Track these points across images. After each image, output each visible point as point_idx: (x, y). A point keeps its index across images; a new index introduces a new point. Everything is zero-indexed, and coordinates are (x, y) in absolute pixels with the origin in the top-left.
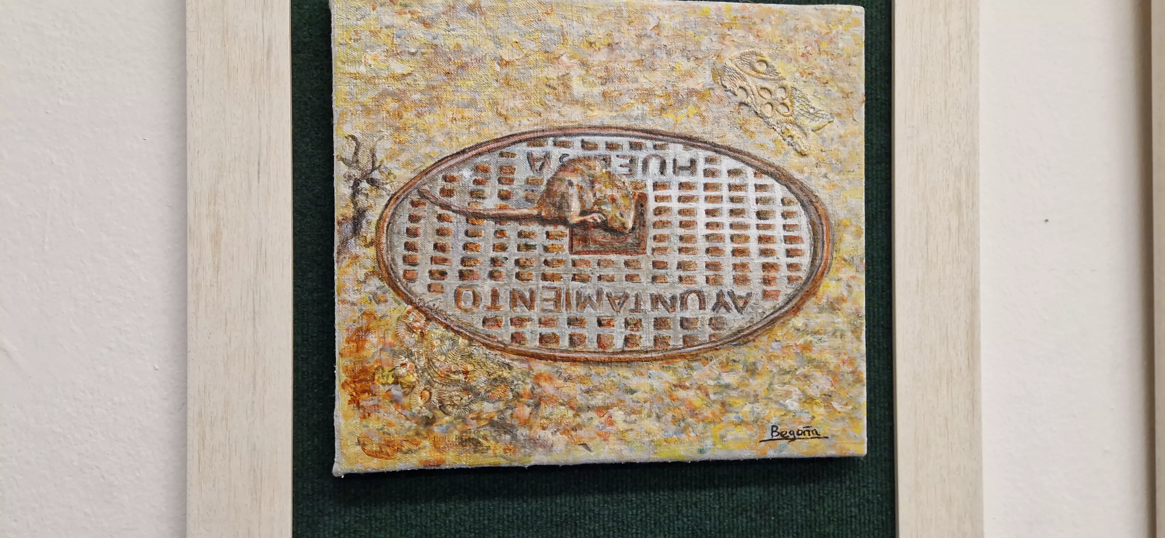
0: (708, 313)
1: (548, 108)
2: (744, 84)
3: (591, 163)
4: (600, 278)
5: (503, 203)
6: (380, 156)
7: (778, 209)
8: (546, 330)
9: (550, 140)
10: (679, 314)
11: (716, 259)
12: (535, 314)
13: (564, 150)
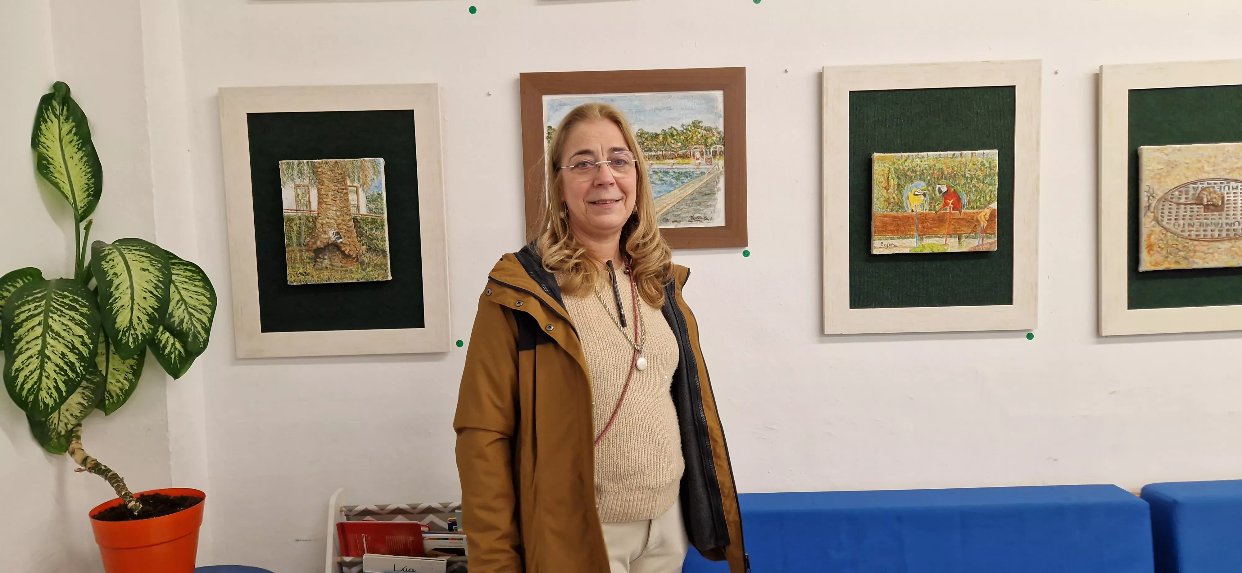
1: (1198, 174)
3: (1210, 188)
5: (1186, 200)
6: (1155, 190)
8: (1197, 233)
9: (1199, 183)
10: (1233, 228)
12: (1194, 229)
13: (1203, 185)
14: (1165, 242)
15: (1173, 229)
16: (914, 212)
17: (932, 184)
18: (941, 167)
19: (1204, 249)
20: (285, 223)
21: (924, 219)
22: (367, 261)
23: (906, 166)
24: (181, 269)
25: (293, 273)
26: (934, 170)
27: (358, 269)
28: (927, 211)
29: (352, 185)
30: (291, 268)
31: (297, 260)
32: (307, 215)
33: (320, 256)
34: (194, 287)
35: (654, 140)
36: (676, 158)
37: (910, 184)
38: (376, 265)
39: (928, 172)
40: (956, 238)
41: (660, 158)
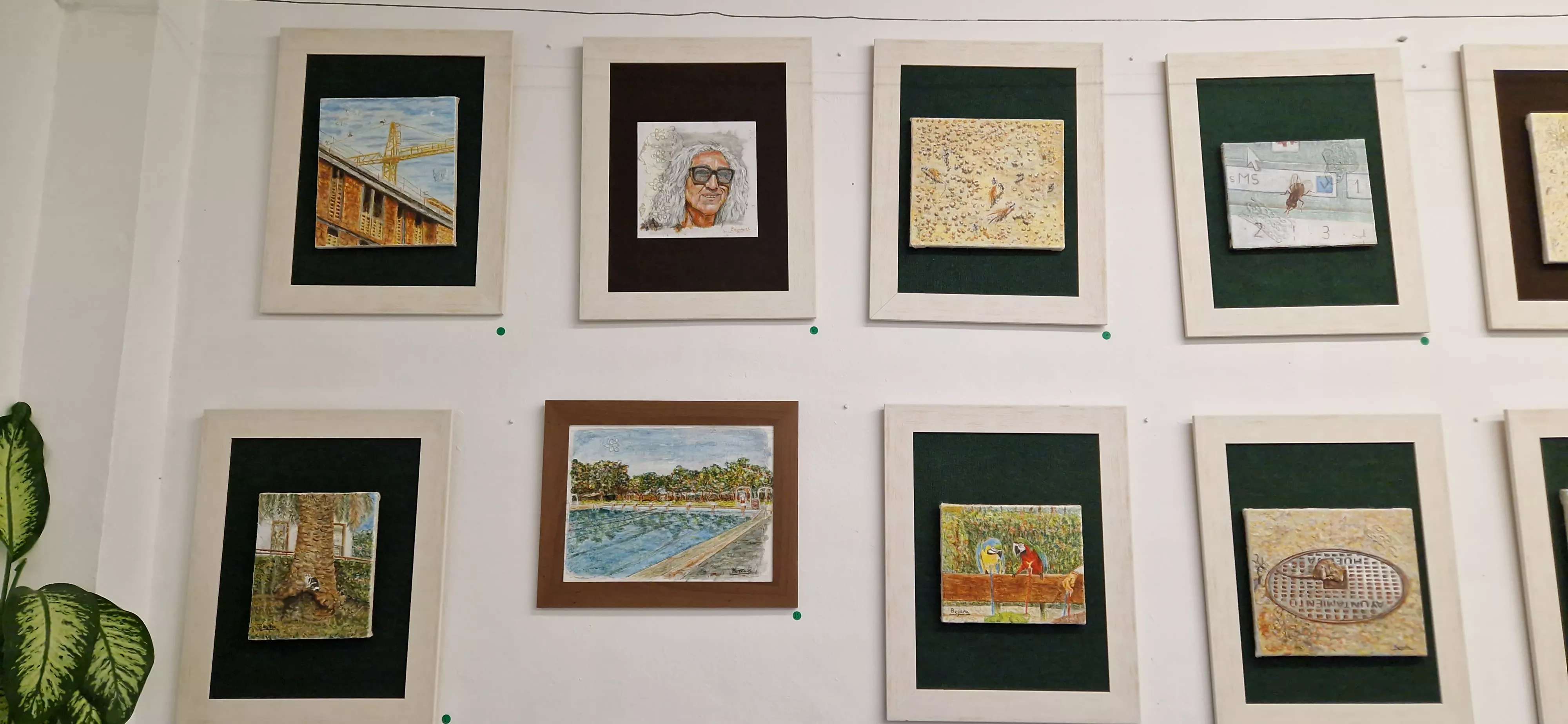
0: (1370, 608)
1: (1313, 544)
2: (1374, 535)
3: (1328, 560)
4: (1334, 597)
5: (1302, 573)
6: (1264, 560)
7: (1390, 574)
8: (1319, 613)
9: (1315, 554)
10: (1360, 608)
11: (1370, 591)
12: (1314, 608)
13: (1320, 557)
14: (1282, 623)
15: (1289, 607)
16: (988, 573)
17: (1007, 542)
18: (1017, 522)
19: (1329, 632)
20: (255, 566)
21: (1000, 582)
22: (344, 614)
23: (977, 520)
24: (119, 620)
25: (256, 626)
26: (1009, 526)
27: (333, 623)
28: (1003, 573)
29: (338, 523)
30: (254, 620)
31: (263, 611)
32: (282, 557)
33: (291, 606)
34: (129, 642)
35: (694, 478)
36: (718, 499)
37: (983, 541)
38: (354, 619)
39: (1003, 528)
40: (1038, 606)
41: (699, 499)
